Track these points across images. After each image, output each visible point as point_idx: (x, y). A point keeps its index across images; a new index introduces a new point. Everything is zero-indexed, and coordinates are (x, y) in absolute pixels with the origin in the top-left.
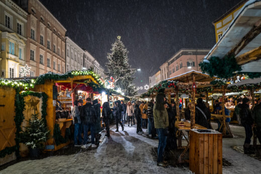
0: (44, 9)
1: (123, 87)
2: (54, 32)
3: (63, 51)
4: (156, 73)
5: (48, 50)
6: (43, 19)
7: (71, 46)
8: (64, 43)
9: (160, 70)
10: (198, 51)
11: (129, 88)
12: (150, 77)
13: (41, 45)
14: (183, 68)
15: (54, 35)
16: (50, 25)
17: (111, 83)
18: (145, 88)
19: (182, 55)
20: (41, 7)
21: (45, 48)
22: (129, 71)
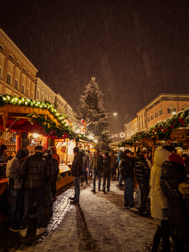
0: (14, 47)
1: (96, 134)
2: (24, 71)
3: (33, 92)
4: (132, 120)
5: (15, 90)
6: (13, 57)
7: (46, 91)
8: (34, 84)
9: (137, 116)
10: (180, 96)
11: (103, 135)
12: (125, 125)
13: (7, 85)
14: (163, 115)
15: (23, 74)
16: (20, 64)
17: (82, 127)
18: (121, 136)
19: (162, 101)
20: (11, 44)
21: (12, 88)
22: (103, 116)
